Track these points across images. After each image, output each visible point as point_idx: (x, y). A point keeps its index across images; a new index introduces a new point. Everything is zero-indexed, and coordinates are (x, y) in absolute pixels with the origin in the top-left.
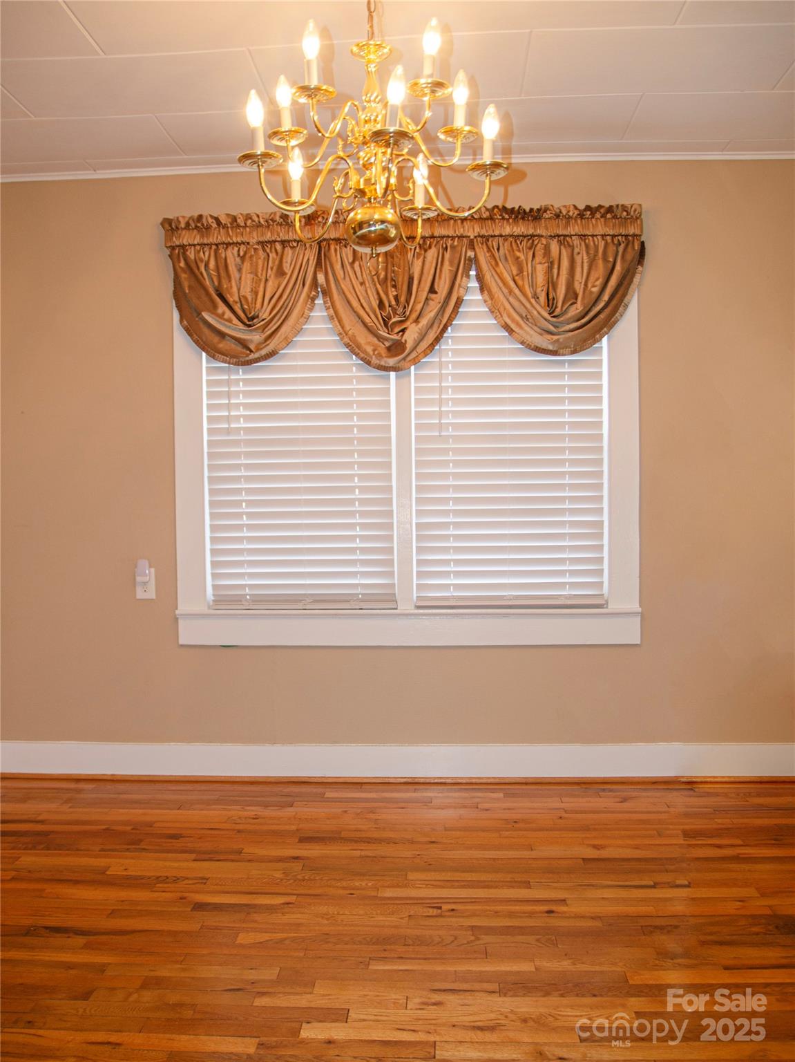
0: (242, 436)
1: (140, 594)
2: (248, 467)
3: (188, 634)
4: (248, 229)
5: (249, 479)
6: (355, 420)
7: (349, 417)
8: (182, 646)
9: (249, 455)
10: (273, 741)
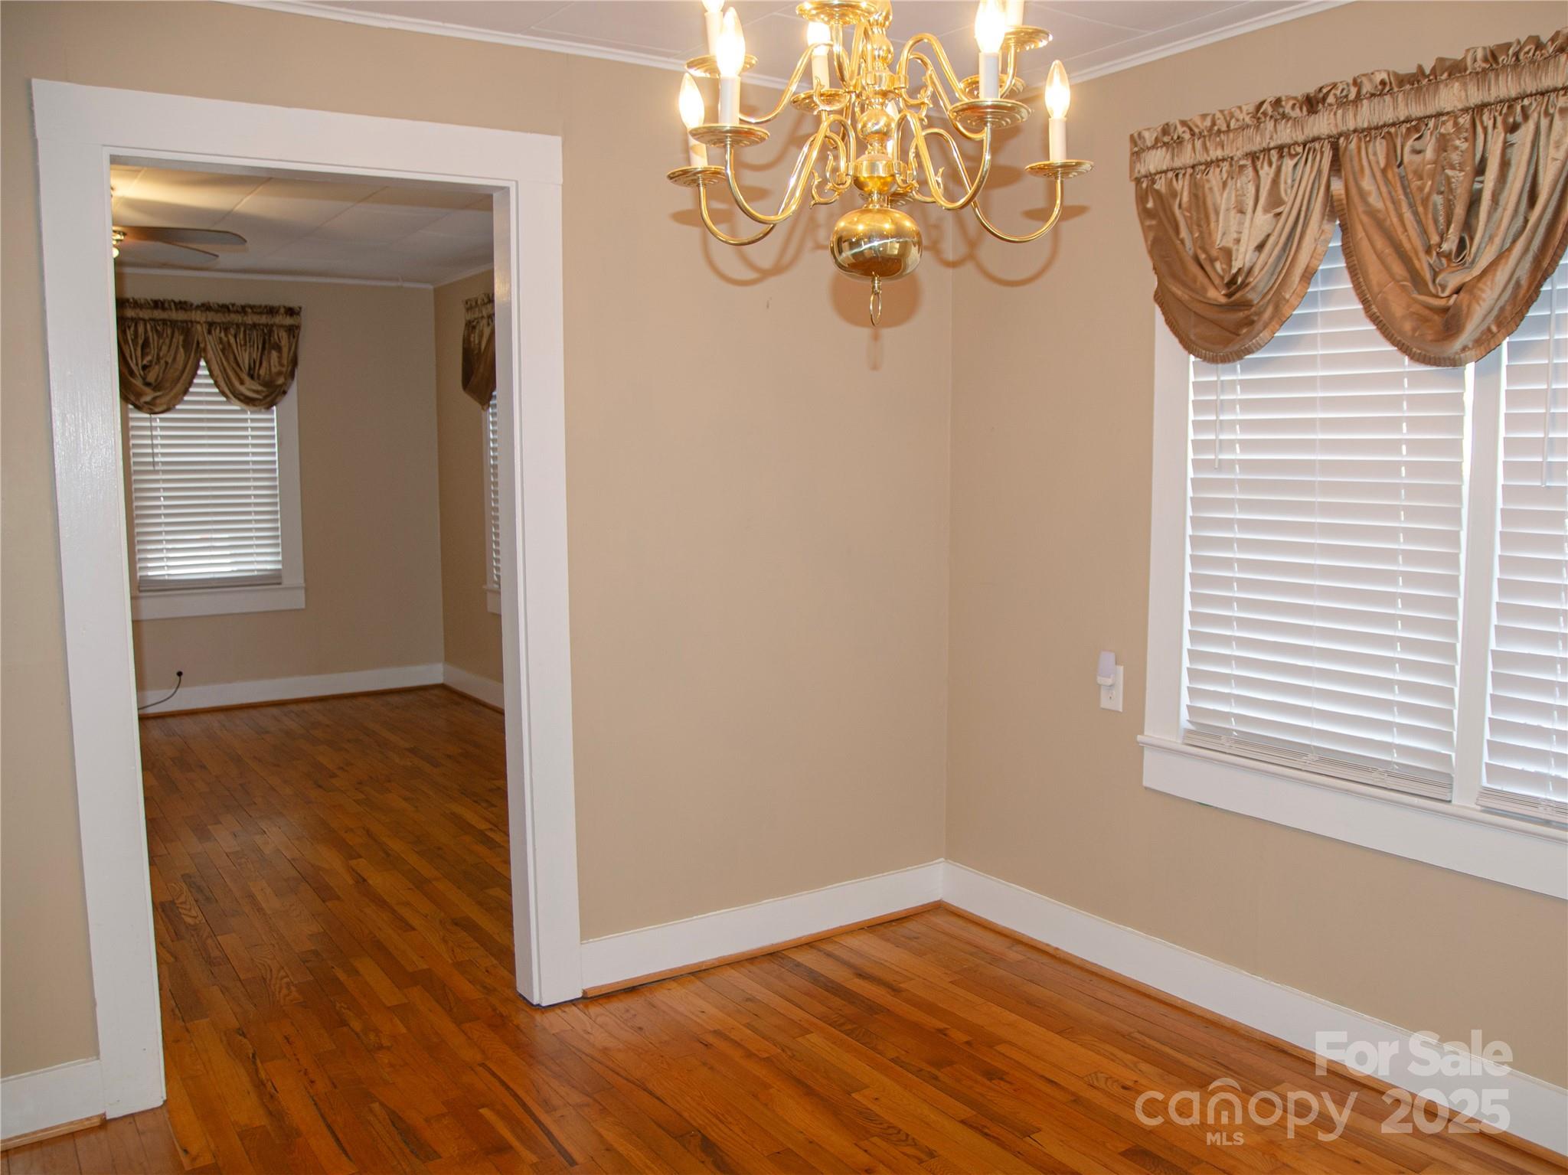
0: (1238, 474)
1: (1105, 703)
2: (1245, 525)
3: (1157, 774)
4: (1231, 135)
5: (1245, 545)
6: (1404, 452)
7: (1393, 446)
8: (1146, 788)
9: (1246, 505)
10: (1254, 969)
